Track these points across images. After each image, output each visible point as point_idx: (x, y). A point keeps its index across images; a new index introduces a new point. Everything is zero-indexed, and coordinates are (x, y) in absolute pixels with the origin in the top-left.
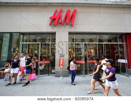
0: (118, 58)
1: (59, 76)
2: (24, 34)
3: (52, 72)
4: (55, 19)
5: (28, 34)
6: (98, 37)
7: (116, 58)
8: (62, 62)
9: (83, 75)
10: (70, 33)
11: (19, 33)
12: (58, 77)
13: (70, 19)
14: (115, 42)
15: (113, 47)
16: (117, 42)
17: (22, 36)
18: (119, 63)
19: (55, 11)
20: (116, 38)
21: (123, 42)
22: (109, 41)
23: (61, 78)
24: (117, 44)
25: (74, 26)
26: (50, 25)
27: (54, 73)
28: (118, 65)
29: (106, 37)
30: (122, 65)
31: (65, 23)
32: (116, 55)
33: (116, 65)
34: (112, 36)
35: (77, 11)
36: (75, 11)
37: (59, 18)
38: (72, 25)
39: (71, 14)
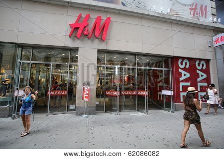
0: (161, 88)
1: (82, 114)
2: (23, 46)
3: (70, 108)
4: (78, 28)
5: (31, 47)
7: (158, 90)
8: (87, 92)
10: (100, 51)
11: (16, 44)
12: (79, 115)
13: (101, 31)
14: (159, 67)
15: (155, 74)
16: (162, 67)
17: (19, 50)
18: (163, 95)
20: (160, 62)
21: (168, 67)
23: (85, 116)
24: (162, 70)
25: (105, 40)
26: (70, 36)
27: (74, 110)
28: (161, 99)
29: (147, 60)
30: (166, 99)
32: (160, 84)
33: (159, 99)
34: (157, 58)
37: (85, 27)
39: (102, 23)
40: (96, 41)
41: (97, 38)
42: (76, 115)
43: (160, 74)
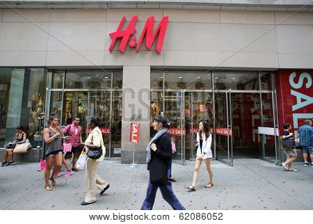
0: (258, 124)
1: (130, 162)
2: (54, 70)
3: (115, 153)
4: (121, 38)
5: (63, 70)
6: (215, 78)
7: (253, 125)
8: (135, 131)
9: (181, 161)
10: (153, 69)
11: (45, 67)
12: (126, 163)
13: (154, 38)
14: (253, 89)
15: (247, 101)
16: (258, 89)
17: (50, 75)
18: (261, 135)
19: (120, 20)
20: (255, 80)
21: (270, 89)
22: (240, 86)
23: (133, 165)
24: (258, 94)
25: (162, 52)
26: (111, 50)
27: (118, 155)
28: (259, 141)
29: (233, 78)
30: (267, 140)
31: (143, 47)
32: (254, 117)
33: (254, 140)
34: (246, 75)
35: (170, 20)
36: (165, 21)
37: (131, 36)
38: (158, 52)
39: (156, 26)
40: (149, 55)
41: (149, 50)
42: (122, 162)
43: (255, 100)
